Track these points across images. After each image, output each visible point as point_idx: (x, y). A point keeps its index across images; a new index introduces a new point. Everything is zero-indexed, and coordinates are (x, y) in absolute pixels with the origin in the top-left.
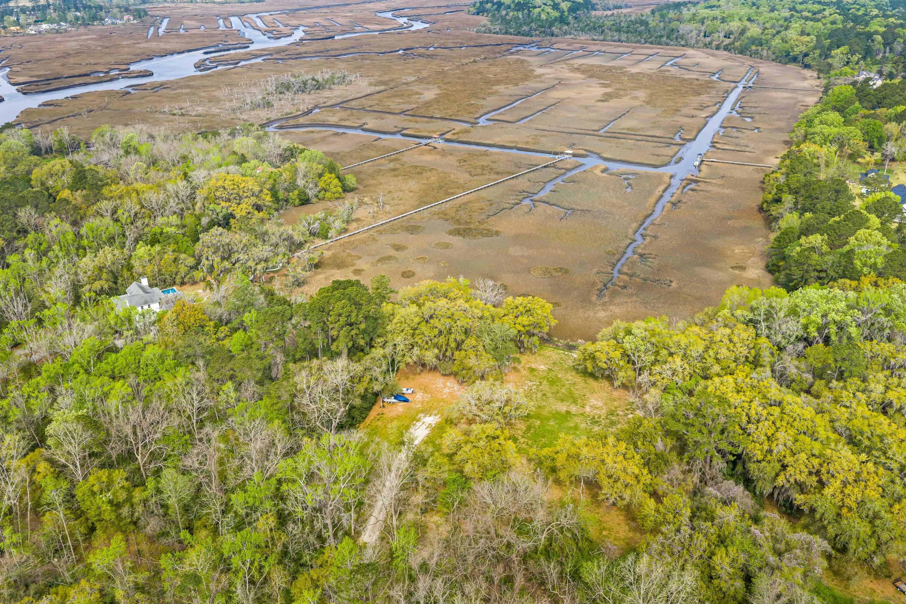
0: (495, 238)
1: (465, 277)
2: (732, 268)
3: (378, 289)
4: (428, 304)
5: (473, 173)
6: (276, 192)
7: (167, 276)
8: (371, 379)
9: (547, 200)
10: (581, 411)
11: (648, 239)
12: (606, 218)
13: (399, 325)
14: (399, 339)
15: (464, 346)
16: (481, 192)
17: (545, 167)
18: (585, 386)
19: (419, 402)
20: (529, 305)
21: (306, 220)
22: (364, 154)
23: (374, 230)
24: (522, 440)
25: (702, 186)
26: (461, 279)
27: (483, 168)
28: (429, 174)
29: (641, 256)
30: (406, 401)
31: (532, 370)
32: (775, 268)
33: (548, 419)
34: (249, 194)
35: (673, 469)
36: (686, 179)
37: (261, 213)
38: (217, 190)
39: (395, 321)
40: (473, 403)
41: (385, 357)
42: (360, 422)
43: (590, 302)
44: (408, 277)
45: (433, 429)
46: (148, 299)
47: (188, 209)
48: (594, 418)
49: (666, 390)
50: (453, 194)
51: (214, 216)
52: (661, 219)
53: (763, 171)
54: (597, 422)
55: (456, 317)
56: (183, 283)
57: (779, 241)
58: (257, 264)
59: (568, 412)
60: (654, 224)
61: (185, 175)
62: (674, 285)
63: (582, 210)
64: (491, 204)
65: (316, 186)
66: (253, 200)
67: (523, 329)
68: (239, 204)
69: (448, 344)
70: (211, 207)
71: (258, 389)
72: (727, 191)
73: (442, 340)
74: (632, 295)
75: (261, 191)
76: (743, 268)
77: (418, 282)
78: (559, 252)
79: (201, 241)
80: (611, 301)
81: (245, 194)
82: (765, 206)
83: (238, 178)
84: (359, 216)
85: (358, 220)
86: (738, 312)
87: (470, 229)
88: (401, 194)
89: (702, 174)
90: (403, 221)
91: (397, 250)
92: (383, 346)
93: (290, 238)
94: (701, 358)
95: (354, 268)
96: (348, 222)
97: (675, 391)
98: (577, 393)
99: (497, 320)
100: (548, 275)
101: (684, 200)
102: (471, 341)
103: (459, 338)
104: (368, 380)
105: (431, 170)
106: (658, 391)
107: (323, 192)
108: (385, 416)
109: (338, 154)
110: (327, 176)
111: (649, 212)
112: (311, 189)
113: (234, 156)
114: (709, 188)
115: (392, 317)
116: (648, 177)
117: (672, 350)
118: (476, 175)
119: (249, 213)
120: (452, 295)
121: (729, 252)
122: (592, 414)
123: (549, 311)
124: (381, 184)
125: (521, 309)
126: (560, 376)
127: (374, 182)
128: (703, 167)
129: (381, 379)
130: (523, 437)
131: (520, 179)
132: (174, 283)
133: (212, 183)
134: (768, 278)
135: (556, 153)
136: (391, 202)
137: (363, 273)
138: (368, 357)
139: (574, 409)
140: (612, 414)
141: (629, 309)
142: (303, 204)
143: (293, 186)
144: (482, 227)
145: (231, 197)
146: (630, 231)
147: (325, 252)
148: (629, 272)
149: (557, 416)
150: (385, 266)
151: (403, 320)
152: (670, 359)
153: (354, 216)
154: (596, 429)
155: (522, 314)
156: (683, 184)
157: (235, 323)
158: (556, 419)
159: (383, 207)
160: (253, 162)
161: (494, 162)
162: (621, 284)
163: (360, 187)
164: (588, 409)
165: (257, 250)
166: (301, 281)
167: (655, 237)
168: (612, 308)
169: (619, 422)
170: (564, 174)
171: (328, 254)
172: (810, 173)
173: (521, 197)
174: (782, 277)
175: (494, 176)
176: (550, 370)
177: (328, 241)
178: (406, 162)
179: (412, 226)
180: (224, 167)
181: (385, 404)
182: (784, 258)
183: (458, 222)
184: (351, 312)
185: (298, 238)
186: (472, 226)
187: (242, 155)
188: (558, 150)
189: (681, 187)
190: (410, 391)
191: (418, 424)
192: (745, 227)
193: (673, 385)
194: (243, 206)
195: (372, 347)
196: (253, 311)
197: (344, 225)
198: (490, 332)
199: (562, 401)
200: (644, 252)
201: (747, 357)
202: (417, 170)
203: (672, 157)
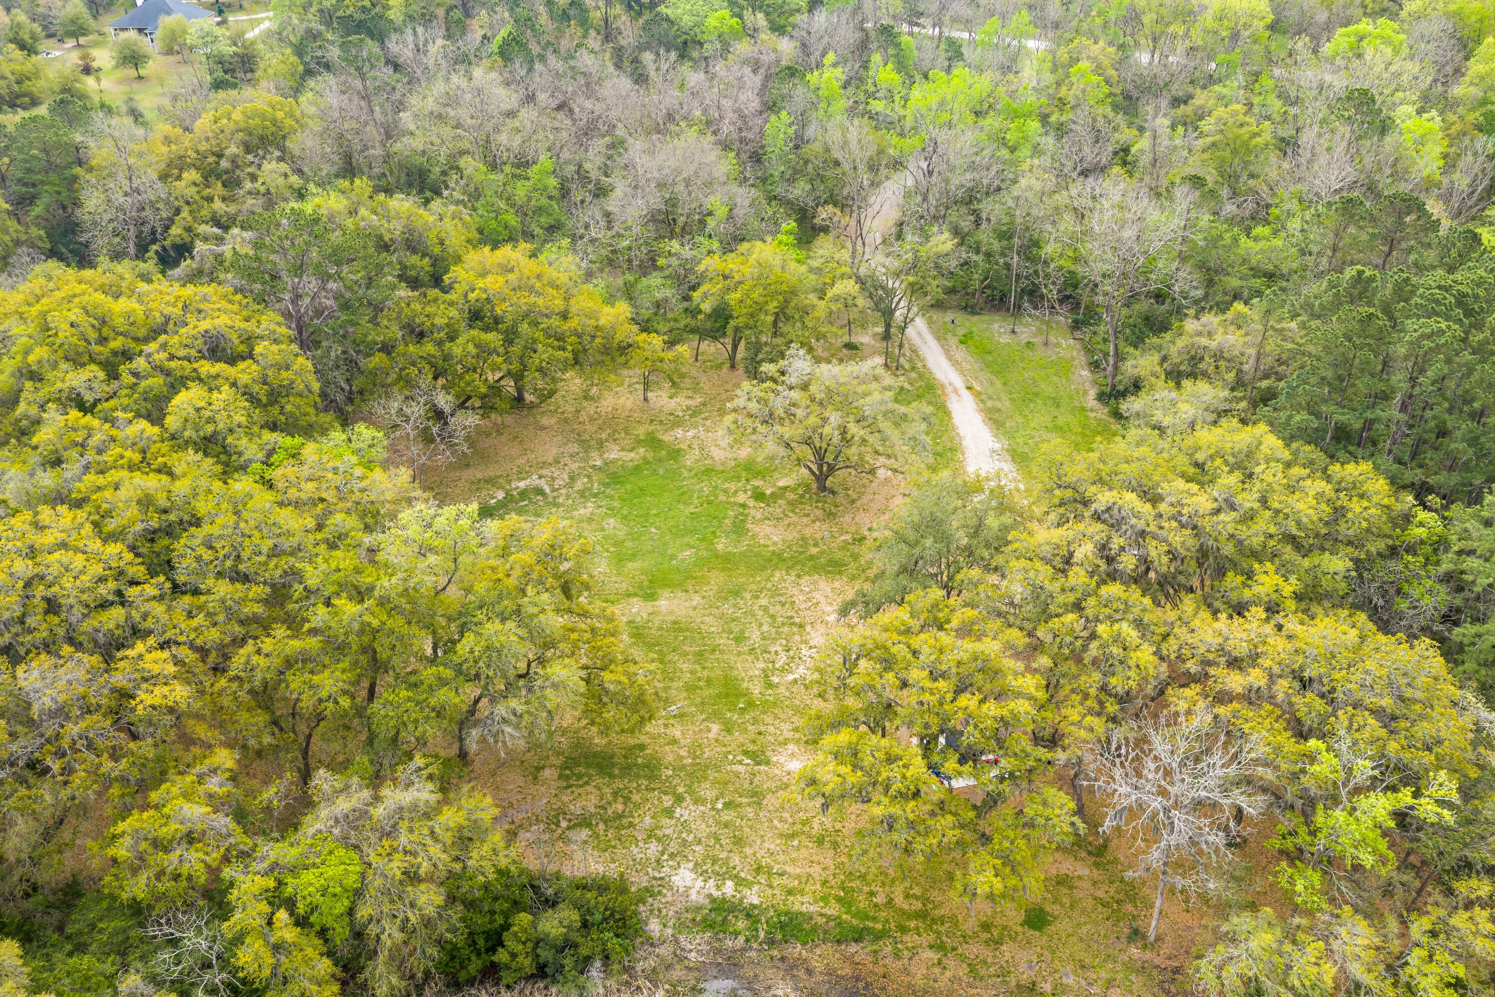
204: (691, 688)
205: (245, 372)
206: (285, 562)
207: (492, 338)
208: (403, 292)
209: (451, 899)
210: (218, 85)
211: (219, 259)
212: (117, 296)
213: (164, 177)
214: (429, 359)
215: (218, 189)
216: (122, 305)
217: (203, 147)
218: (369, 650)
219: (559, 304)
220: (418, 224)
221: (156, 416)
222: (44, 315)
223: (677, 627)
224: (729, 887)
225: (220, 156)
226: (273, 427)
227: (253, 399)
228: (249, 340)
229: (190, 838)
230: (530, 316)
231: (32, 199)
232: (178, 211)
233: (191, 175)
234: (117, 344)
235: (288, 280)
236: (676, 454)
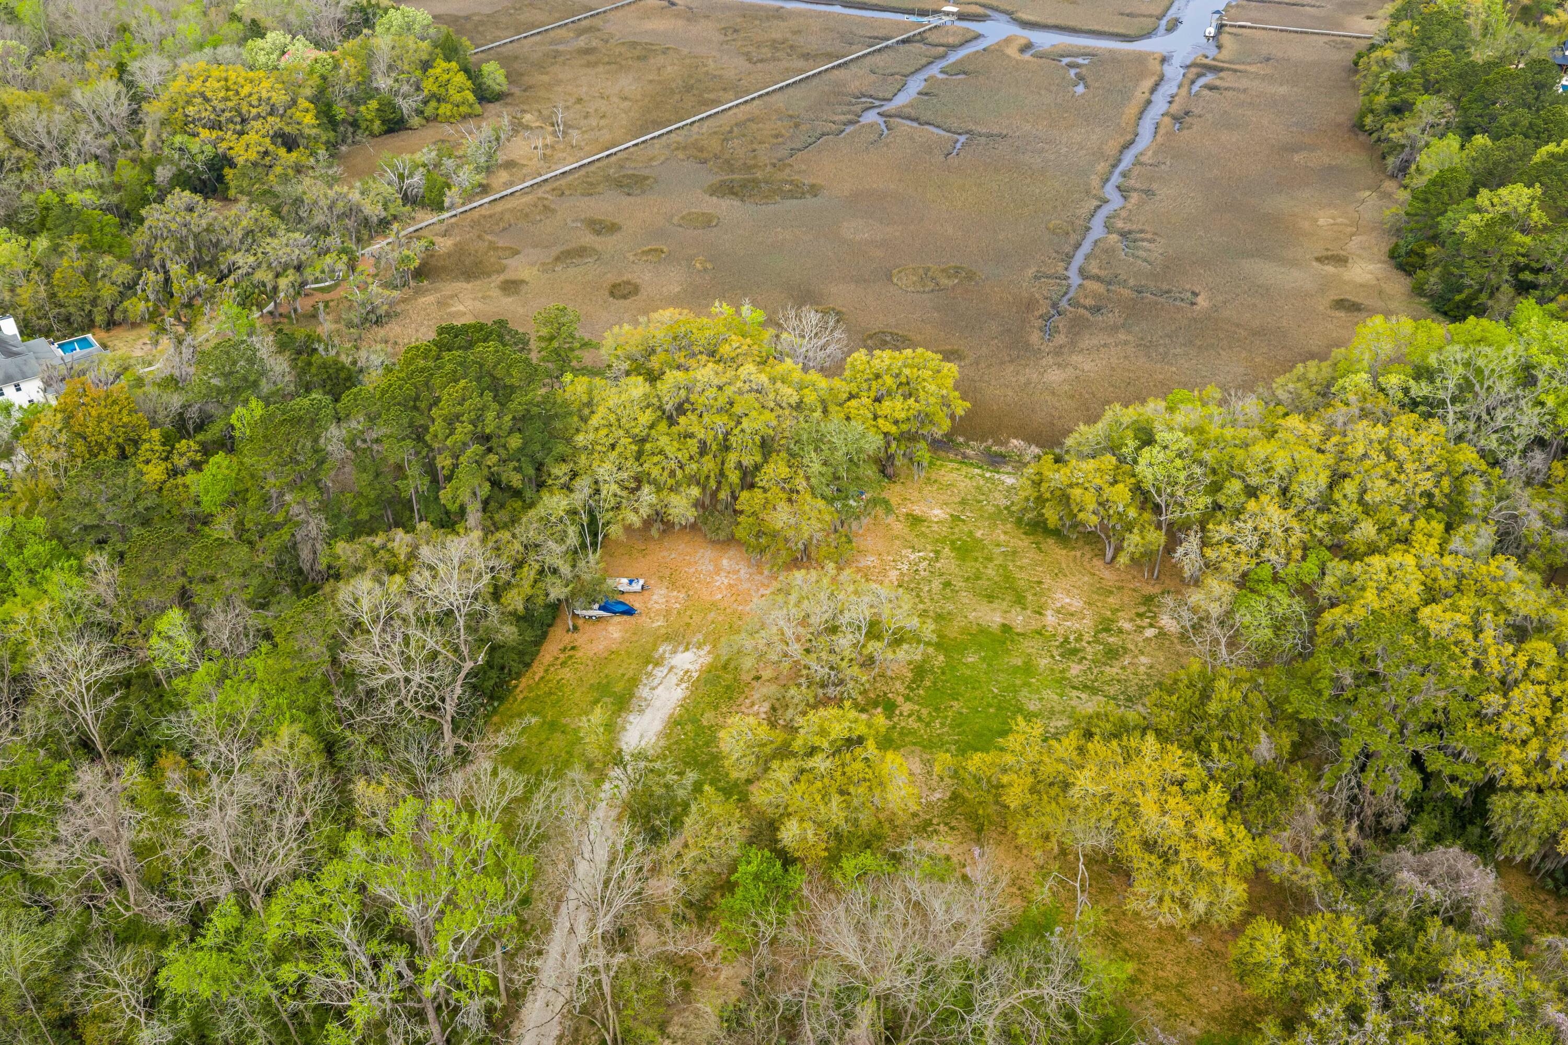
0: (810, 200)
1: (755, 304)
2: (1318, 259)
3: (552, 338)
4: (673, 377)
5: (755, 56)
6: (329, 106)
7: (72, 310)
8: (541, 572)
9: (913, 114)
10: (1035, 625)
11: (1135, 197)
12: (1042, 151)
13: (603, 432)
14: (605, 470)
15: (762, 479)
16: (775, 97)
17: (904, 42)
18: (1040, 557)
19: (658, 613)
20: (907, 371)
21: (394, 168)
22: (522, 18)
23: (547, 187)
24: (907, 707)
25: (1227, 80)
26: (746, 309)
27: (775, 45)
28: (660, 60)
29: (1124, 235)
30: (629, 612)
31: (915, 520)
32: (1414, 259)
33: (961, 648)
34: (264, 109)
35: (1302, 813)
36: (1194, 65)
37: (295, 154)
38: (188, 103)
39: (595, 421)
40: (789, 633)
41: (573, 512)
42: (519, 675)
43: (1027, 346)
44: (625, 297)
45: (695, 686)
46: (13, 370)
47: (127, 147)
48: (1066, 640)
49: (1244, 582)
50: (717, 102)
51: (184, 163)
52: (1155, 153)
53: (1349, 46)
54: (1074, 652)
55: (738, 409)
56: (111, 324)
57: (1426, 201)
58: (277, 275)
59: (1006, 628)
60: (1142, 164)
61: (121, 68)
62: (1202, 302)
63: (989, 136)
64: (797, 126)
65: (418, 89)
66: (274, 122)
67: (894, 429)
68: (241, 133)
69: (722, 473)
70: (178, 139)
71: (254, 620)
72: (1283, 90)
73: (709, 464)
74: (1115, 329)
75: (294, 102)
76: (1341, 260)
77: (646, 313)
78: (950, 231)
79: (147, 223)
80: (1073, 343)
81: (254, 111)
82: (1369, 120)
83: (236, 74)
84: (514, 156)
85: (509, 165)
86: (1393, 380)
87: (756, 181)
88: (602, 105)
89: (1225, 54)
90: (609, 166)
91: (598, 233)
92: (568, 488)
93: (352, 211)
94: (1325, 504)
95: (502, 277)
96: (488, 170)
97: (1272, 591)
98: (1021, 578)
99: (833, 408)
100: (931, 285)
101: (1196, 111)
102: (777, 469)
103: (747, 461)
104: (533, 574)
105: (665, 51)
106: (1225, 585)
107: (433, 104)
108: (579, 654)
109: (468, 18)
110: (441, 65)
111: (1129, 137)
112: (405, 97)
113: (235, 25)
114: (1244, 83)
115: (586, 411)
116: (1114, 59)
117: (1254, 481)
118: (761, 61)
119: (266, 153)
120: (725, 350)
121: (1306, 225)
122: (1061, 630)
123: (950, 382)
124: (559, 82)
125: (889, 381)
126: (979, 534)
127: (546, 78)
128: (1225, 39)
129: (565, 569)
130: (907, 698)
131: (854, 68)
132: (90, 326)
133: (176, 86)
134: (1398, 285)
135: (923, 13)
136: (583, 122)
137: (524, 288)
138: (532, 513)
139: (1019, 620)
140: (1107, 630)
141: (1114, 361)
142: (390, 131)
143: (366, 91)
144: (780, 176)
145: (222, 119)
146: (1095, 181)
147: (439, 240)
148: (1102, 273)
149: (982, 638)
150: (571, 271)
151: (612, 417)
152: (1252, 505)
153: (501, 157)
154: (1075, 670)
155: (889, 393)
156: (1190, 76)
157: (214, 431)
158: (981, 646)
159: (565, 133)
160: (274, 37)
161: (798, 32)
162: (1089, 302)
163: (516, 90)
164: (1050, 618)
165: (275, 242)
166: (382, 311)
167: (1149, 192)
168: (1076, 359)
169: (1126, 650)
170: (943, 56)
171: (444, 245)
172: (1463, 48)
173: (858, 108)
174: (1433, 279)
175: (801, 64)
176: (956, 519)
177: (446, 215)
178: (612, 36)
179: (629, 177)
180: (207, 50)
181: (580, 622)
182: (1434, 239)
183: (729, 165)
184: (484, 408)
185: (373, 210)
186: (759, 175)
187: (253, 21)
188: (929, 6)
189: (1187, 82)
190: (637, 587)
191: (660, 672)
192: (1331, 168)
193: (1265, 572)
194: (252, 137)
195: (541, 485)
196: (253, 403)
197: (480, 178)
198: (818, 442)
199: (990, 598)
200: (1128, 227)
201: (1430, 495)
202: (637, 52)
203: (1159, 18)
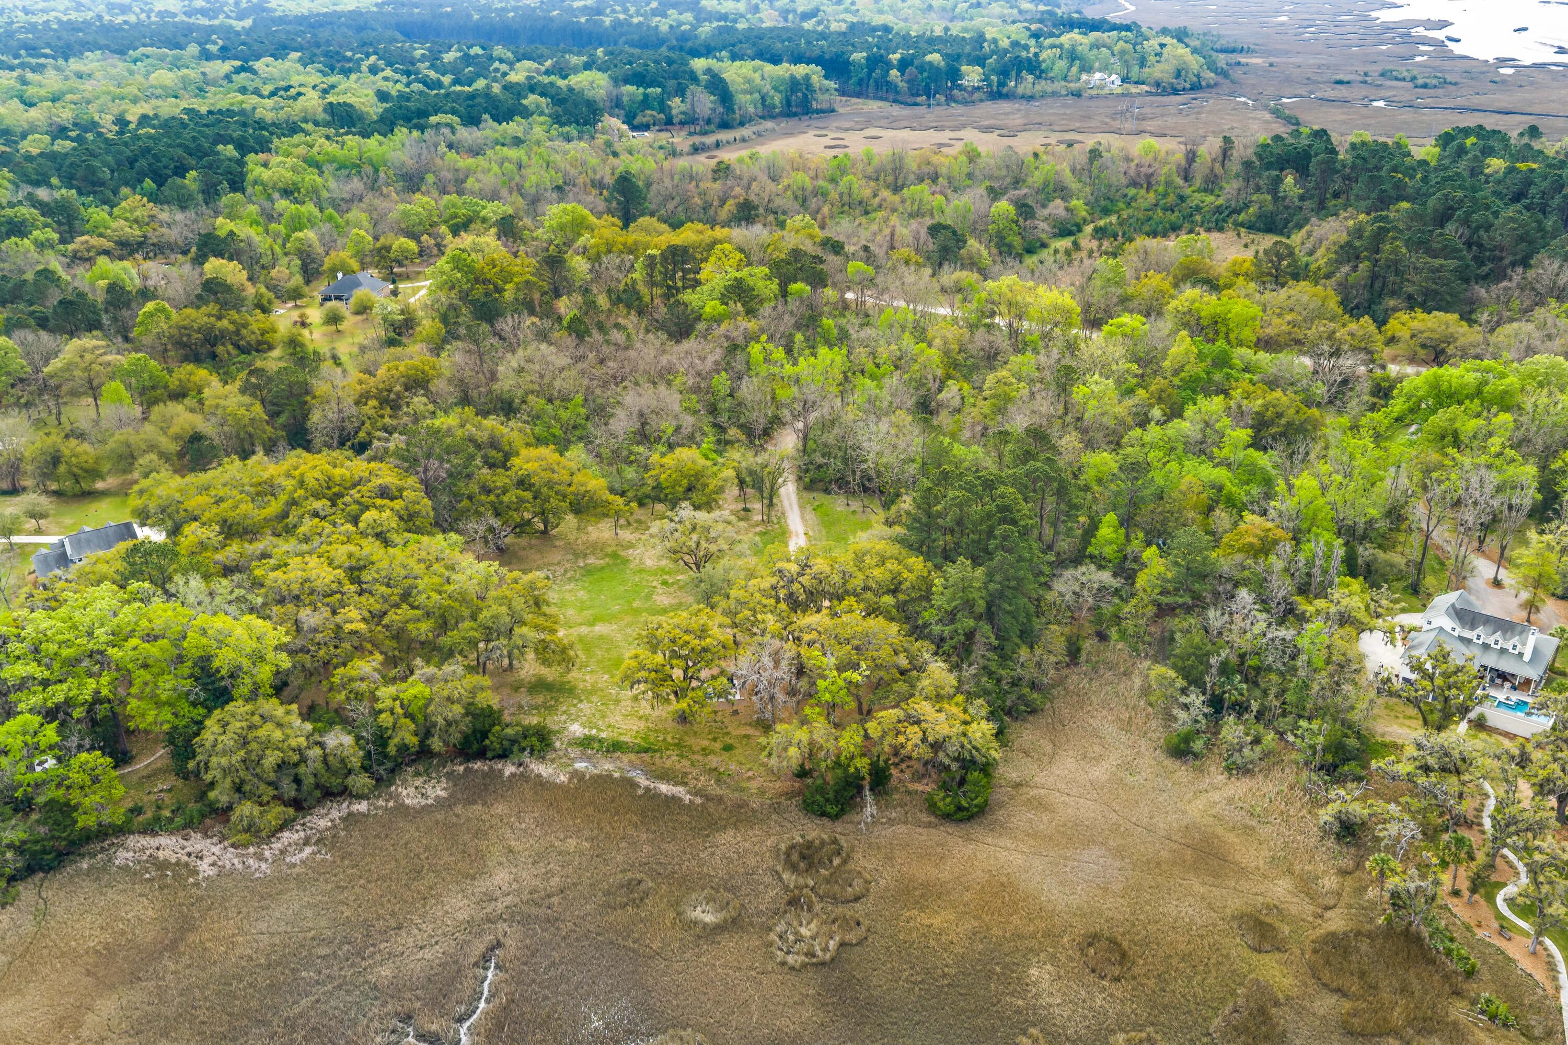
204: (599, 662)
205: (398, 504)
206: (410, 581)
207: (528, 495)
208: (485, 471)
209: (467, 714)
210: (391, 343)
211: (386, 450)
212: (335, 467)
213: (357, 403)
214: (492, 504)
215: (388, 411)
216: (338, 472)
217: (381, 386)
218: (443, 616)
219: (566, 478)
220: (497, 433)
221: (355, 521)
222: (302, 475)
223: (601, 637)
224: (594, 732)
225: (390, 391)
226: (409, 531)
227: (401, 518)
228: (401, 490)
229: (362, 679)
230: (550, 484)
231: (278, 414)
232: (363, 423)
233: (373, 403)
234: (336, 489)
235: (423, 462)
236: (626, 561)
